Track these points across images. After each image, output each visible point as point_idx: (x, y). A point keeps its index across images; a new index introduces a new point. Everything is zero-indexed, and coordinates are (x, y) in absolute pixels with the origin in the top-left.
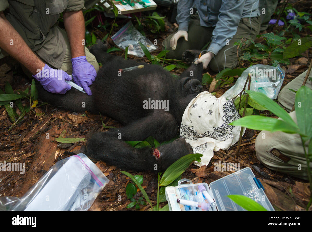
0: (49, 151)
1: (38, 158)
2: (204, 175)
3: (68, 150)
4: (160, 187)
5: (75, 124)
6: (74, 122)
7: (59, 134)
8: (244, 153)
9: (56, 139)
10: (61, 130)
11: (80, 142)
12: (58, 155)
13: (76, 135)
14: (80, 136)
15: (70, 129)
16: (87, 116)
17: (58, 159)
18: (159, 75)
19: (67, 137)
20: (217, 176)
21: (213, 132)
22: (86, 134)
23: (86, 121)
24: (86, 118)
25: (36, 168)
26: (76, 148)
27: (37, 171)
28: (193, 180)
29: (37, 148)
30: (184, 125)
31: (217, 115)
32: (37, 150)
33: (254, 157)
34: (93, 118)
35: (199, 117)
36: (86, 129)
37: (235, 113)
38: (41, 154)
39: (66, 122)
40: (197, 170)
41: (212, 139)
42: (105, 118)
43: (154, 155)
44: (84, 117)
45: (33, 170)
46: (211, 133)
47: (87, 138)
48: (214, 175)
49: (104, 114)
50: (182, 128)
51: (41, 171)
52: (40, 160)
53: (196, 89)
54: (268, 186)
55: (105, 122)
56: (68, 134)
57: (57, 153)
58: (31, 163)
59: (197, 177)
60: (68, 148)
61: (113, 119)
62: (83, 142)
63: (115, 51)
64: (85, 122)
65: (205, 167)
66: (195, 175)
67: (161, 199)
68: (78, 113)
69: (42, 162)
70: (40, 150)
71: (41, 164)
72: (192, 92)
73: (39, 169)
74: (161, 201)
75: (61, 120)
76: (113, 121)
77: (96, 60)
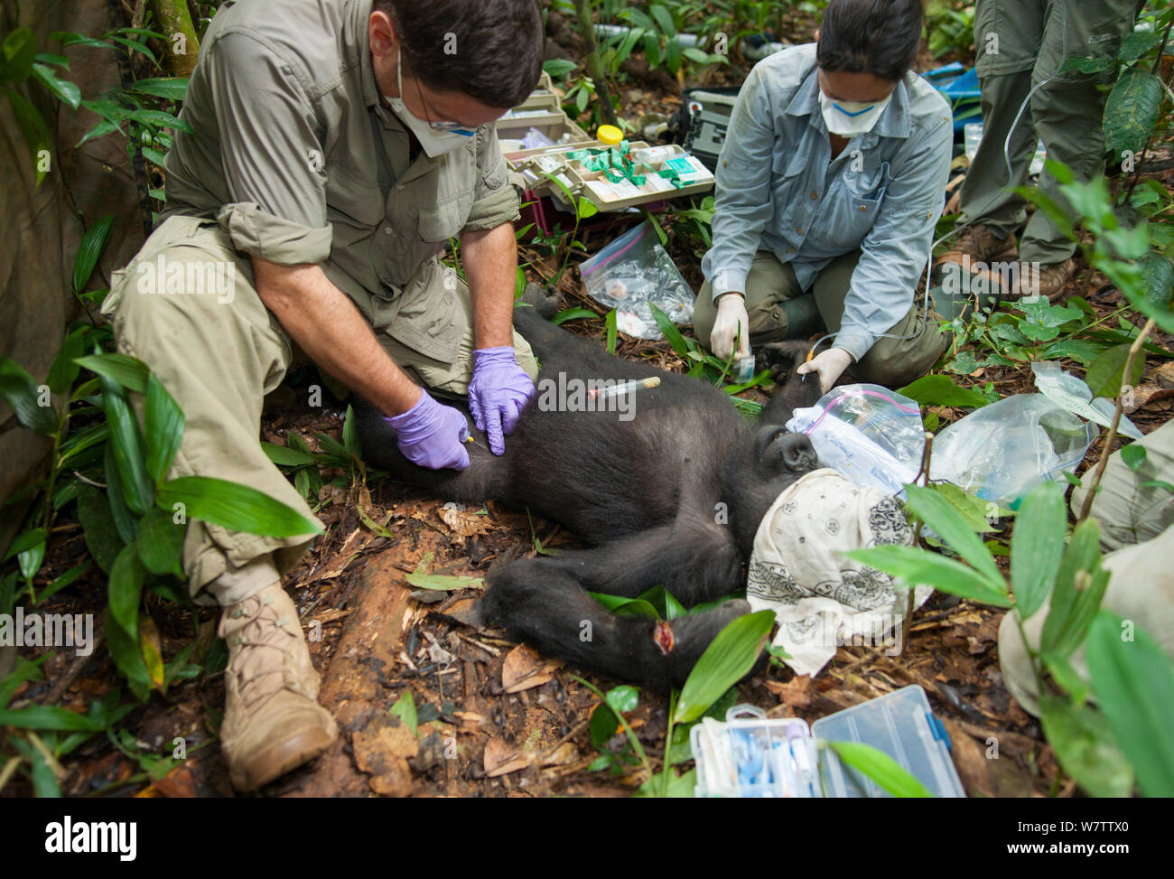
0: (388, 607)
1: (359, 624)
2: (803, 699)
3: (439, 609)
4: (675, 726)
5: (457, 538)
6: (454, 532)
7: (414, 563)
8: (924, 650)
9: (407, 575)
10: (418, 551)
11: (470, 589)
12: (411, 621)
13: (460, 570)
14: (470, 573)
15: (444, 551)
16: (491, 515)
17: (409, 632)
18: (700, 412)
19: (434, 572)
20: (834, 704)
21: (838, 584)
22: (486, 566)
23: (487, 530)
24: (488, 523)
25: (353, 651)
26: (458, 603)
27: (356, 658)
28: (770, 712)
29: (356, 597)
30: (759, 561)
31: (854, 536)
32: (354, 602)
33: (952, 663)
34: (507, 523)
35: (802, 539)
36: (485, 555)
37: (902, 532)
38: (366, 614)
39: (432, 529)
40: (785, 685)
41: (836, 603)
42: (541, 525)
43: (658, 641)
44: (481, 516)
45: (347, 655)
46: (834, 586)
47: (488, 580)
48: (829, 701)
49: (539, 514)
50: (755, 568)
51: (369, 659)
52: (365, 629)
53: (798, 462)
54: (966, 739)
55: (542, 536)
56: (437, 565)
57: (408, 614)
58: (339, 637)
59: (784, 705)
60: (438, 603)
61: (564, 527)
62: (478, 590)
63: (579, 319)
64: (484, 532)
65: (807, 681)
66: (778, 700)
67: (675, 755)
68: (467, 507)
69: (370, 636)
70: (364, 604)
71: (367, 640)
72: (786, 470)
73: (362, 653)
74: (675, 760)
75: (422, 524)
76: (564, 534)
77: (531, 354)
